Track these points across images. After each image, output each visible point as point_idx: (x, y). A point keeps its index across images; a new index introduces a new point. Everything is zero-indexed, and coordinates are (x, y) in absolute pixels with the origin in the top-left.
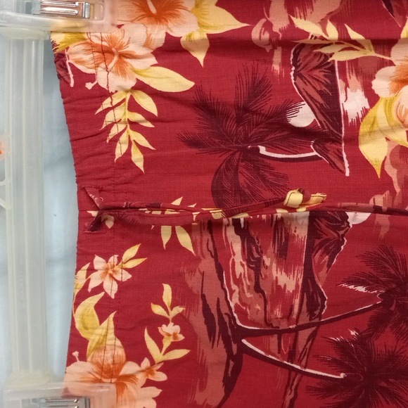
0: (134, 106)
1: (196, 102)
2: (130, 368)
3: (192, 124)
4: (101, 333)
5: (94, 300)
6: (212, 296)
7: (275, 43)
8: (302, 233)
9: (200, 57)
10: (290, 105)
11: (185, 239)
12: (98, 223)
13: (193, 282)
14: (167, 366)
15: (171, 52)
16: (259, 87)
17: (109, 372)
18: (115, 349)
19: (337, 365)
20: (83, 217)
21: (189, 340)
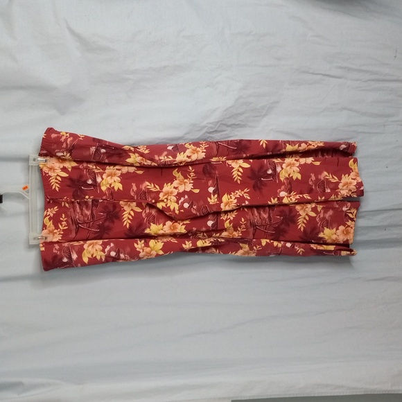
0: (56, 179)
1: (69, 178)
2: (56, 231)
3: (69, 183)
4: (50, 224)
5: (48, 217)
6: (73, 215)
7: (84, 168)
8: (91, 203)
9: (70, 170)
10: (87, 180)
11: (67, 205)
12: (49, 202)
13: (69, 213)
14: (63, 230)
15: (64, 169)
16: (81, 176)
17: (51, 232)
18: (52, 227)
19: (98, 228)
20: (46, 201)
21: (68, 225)
